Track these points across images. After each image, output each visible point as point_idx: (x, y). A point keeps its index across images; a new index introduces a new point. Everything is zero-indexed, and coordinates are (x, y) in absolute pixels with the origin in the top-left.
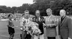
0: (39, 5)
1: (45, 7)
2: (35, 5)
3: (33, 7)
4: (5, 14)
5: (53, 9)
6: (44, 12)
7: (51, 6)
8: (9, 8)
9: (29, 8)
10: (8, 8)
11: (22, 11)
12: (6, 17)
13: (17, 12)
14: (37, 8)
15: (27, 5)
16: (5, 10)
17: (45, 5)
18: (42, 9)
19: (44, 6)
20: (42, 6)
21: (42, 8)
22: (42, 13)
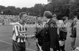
0: (55, 5)
1: (63, 8)
2: (50, 6)
3: (48, 8)
4: (14, 16)
5: (73, 11)
6: (61, 14)
7: (70, 6)
8: (19, 9)
9: (42, 9)
10: (17, 9)
11: (34, 13)
12: (15, 20)
13: (29, 14)
14: (52, 9)
15: (40, 6)
16: (14, 11)
17: (63, 5)
18: (58, 11)
19: (61, 7)
20: (58, 7)
21: (59, 9)
22: (59, 16)
